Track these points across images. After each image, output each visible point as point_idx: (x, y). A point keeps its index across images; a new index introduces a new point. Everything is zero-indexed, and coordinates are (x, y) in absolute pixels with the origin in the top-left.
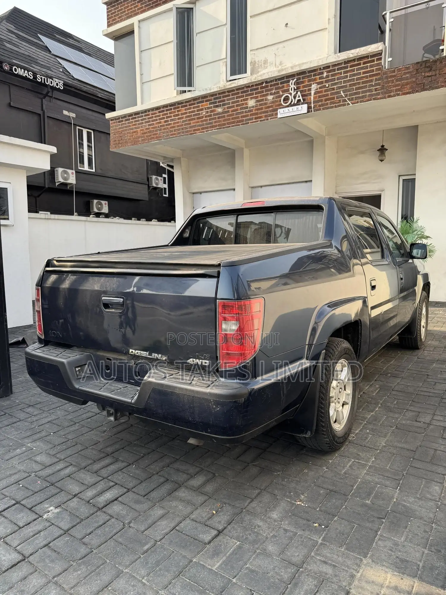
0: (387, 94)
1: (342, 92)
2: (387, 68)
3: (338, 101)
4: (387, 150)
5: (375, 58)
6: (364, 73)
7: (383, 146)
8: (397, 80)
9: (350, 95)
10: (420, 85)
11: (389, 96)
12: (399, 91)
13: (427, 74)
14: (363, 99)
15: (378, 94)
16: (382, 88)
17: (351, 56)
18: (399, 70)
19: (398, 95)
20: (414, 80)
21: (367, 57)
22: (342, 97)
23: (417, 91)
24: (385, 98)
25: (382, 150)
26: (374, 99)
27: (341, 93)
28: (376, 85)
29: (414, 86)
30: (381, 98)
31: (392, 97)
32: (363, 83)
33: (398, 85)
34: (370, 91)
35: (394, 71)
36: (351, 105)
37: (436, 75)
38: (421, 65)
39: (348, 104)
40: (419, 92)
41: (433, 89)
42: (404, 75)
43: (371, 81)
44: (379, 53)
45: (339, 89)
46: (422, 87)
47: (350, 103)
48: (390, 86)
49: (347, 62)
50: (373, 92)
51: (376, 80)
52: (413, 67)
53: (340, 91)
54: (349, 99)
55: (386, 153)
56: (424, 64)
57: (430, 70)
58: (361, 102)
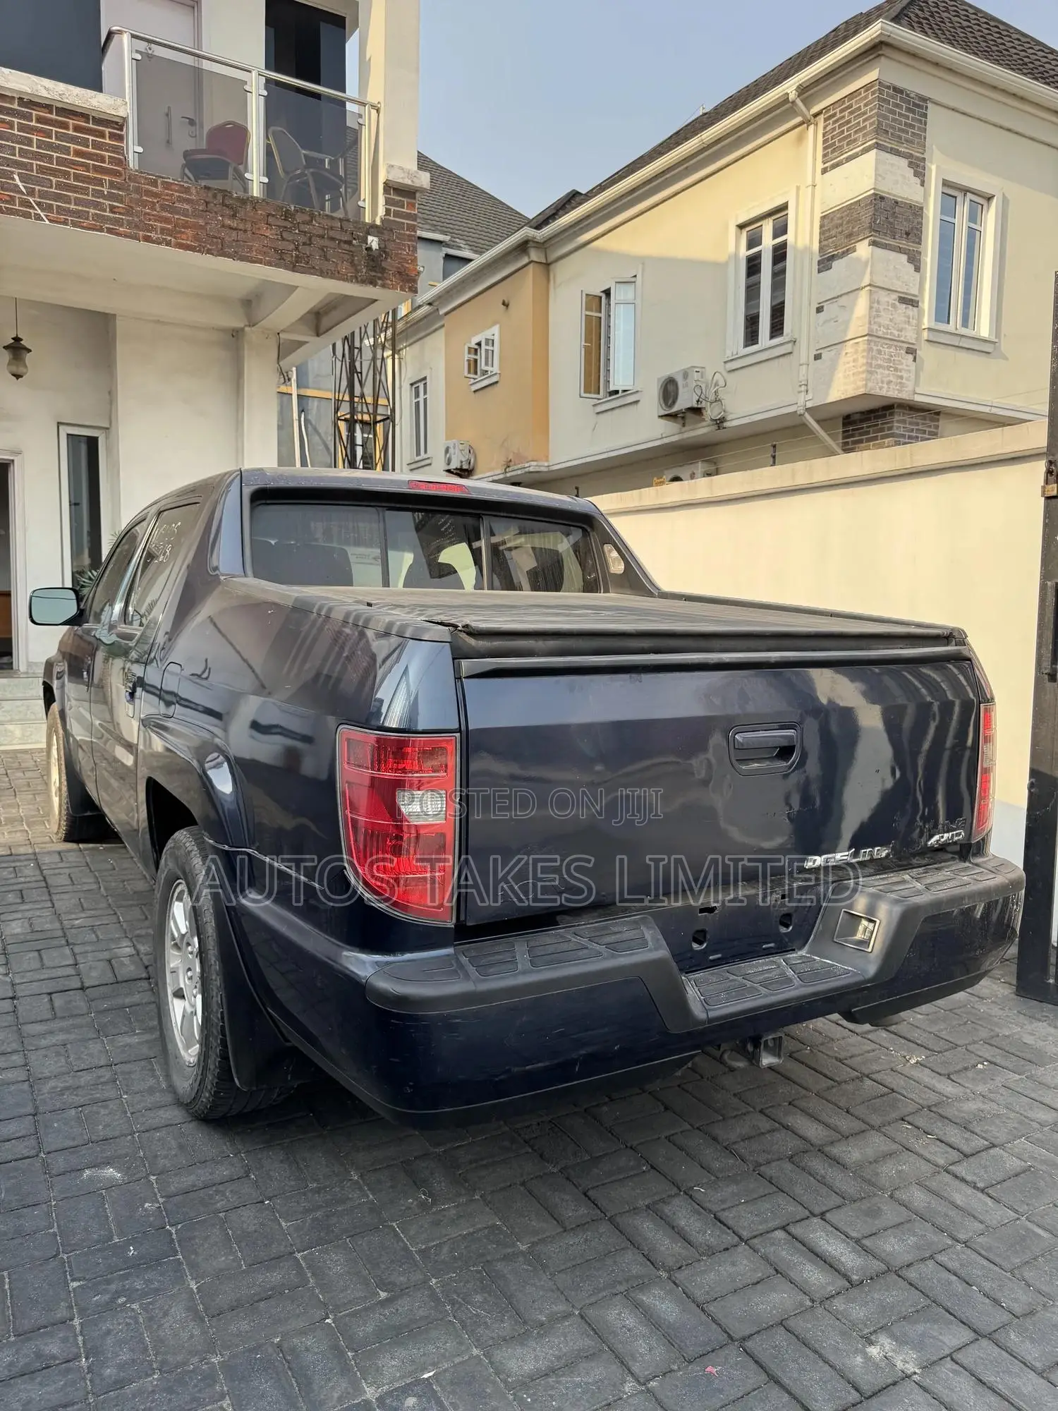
0: (141, 231)
1: (16, 177)
2: (131, 165)
3: (8, 198)
4: (29, 351)
5: (107, 131)
6: (78, 153)
7: (17, 339)
8: (163, 208)
9: (43, 195)
10: (215, 240)
11: (147, 239)
12: (171, 236)
13: (228, 222)
14: (77, 217)
15: (118, 222)
16: (129, 211)
17: (44, 93)
18: (167, 186)
19: (168, 244)
20: (201, 222)
21: (84, 116)
22: (16, 189)
23: (209, 252)
24: (136, 238)
25: (17, 348)
26: (110, 231)
27: (13, 179)
28: (111, 197)
29: (202, 234)
30: (126, 236)
31: (153, 242)
32: (77, 177)
33: (167, 220)
34: (97, 205)
35: (154, 183)
36: (47, 222)
37: (245, 231)
38: (215, 196)
39: (38, 218)
40: (212, 254)
41: (242, 259)
42: (179, 201)
43: (100, 182)
44: (117, 123)
45: (8, 166)
46: (220, 246)
47: (42, 214)
48: (149, 214)
49: (30, 103)
50: (105, 211)
51: (112, 185)
52: (197, 192)
53: (12, 173)
54: (39, 204)
55: (28, 358)
56: (220, 197)
57: (234, 216)
58: (74, 224)
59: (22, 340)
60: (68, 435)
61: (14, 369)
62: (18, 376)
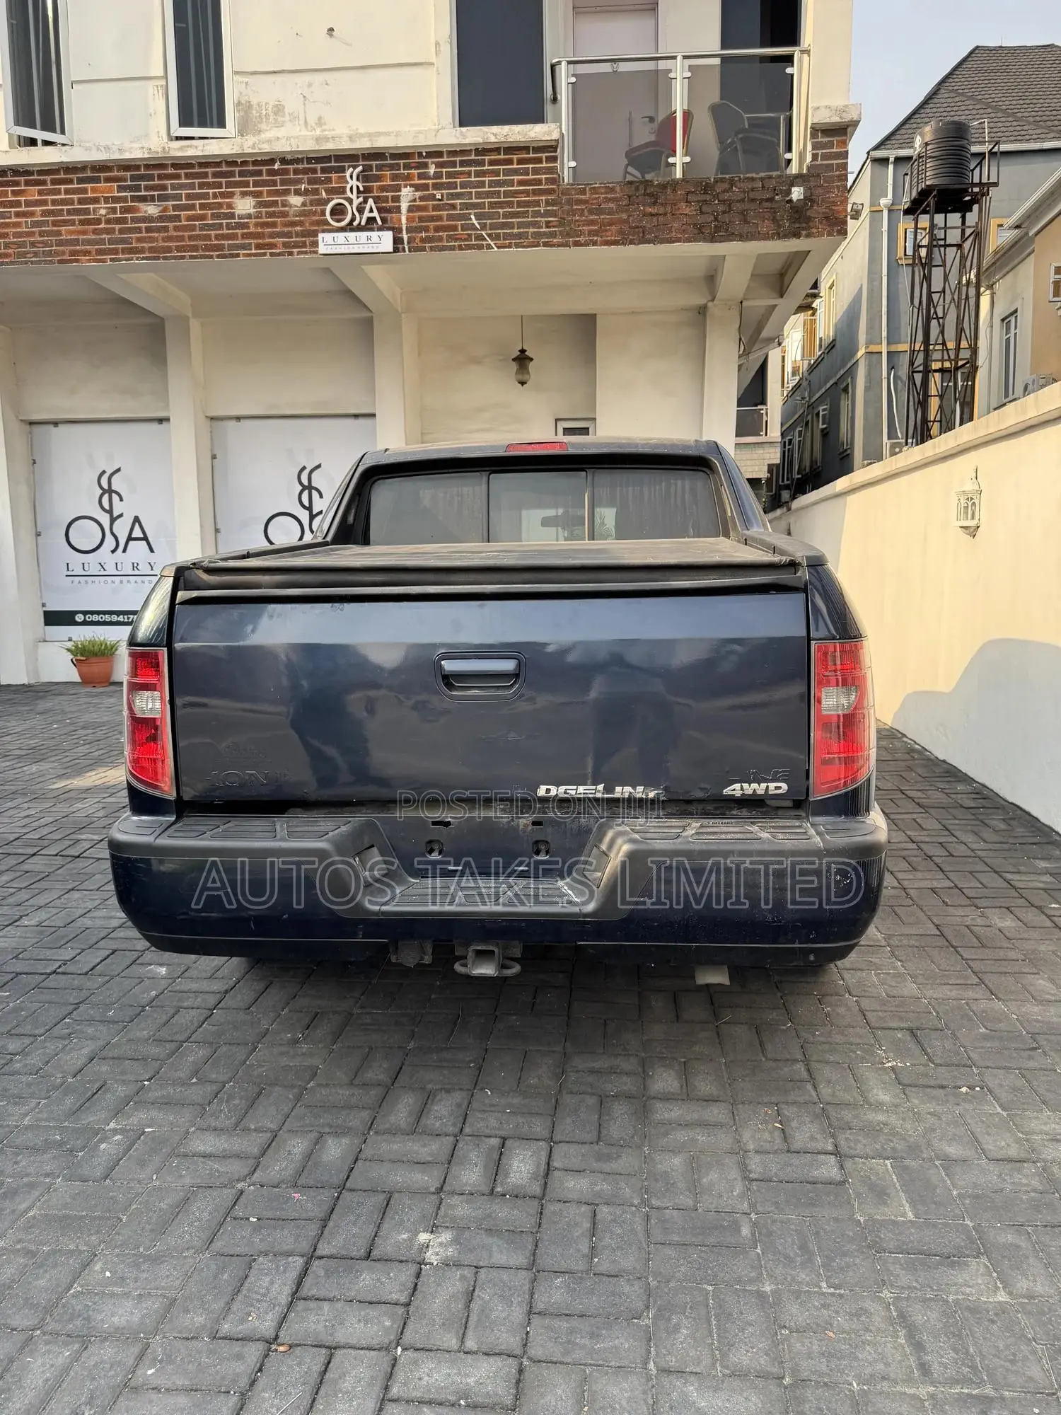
0: (571, 238)
1: (473, 217)
2: (566, 181)
3: (466, 236)
4: (532, 359)
5: (544, 155)
6: (521, 183)
7: (523, 351)
8: (591, 212)
9: (493, 227)
10: (637, 230)
11: (577, 244)
12: (598, 236)
13: (649, 210)
14: (520, 240)
15: (553, 235)
16: (561, 224)
17: (493, 139)
18: (594, 190)
19: (595, 243)
20: (624, 216)
21: (525, 149)
22: (473, 227)
23: (631, 242)
24: (566, 245)
25: (522, 359)
26: (545, 244)
27: (471, 219)
28: (547, 213)
29: (626, 229)
30: (559, 245)
31: (581, 245)
32: (519, 204)
33: (592, 222)
34: (536, 224)
35: (583, 192)
36: (496, 249)
37: (665, 214)
38: (637, 189)
39: (489, 247)
40: (634, 244)
41: (662, 241)
42: (604, 202)
43: (537, 203)
44: (551, 147)
45: (467, 209)
46: (641, 235)
47: (492, 243)
48: (578, 221)
49: (482, 150)
50: (542, 228)
51: (548, 203)
52: (621, 189)
53: (470, 214)
54: (489, 235)
55: (531, 365)
56: (641, 188)
57: (655, 203)
58: (517, 246)
59: (526, 351)
60: (564, 429)
61: (520, 377)
62: (523, 383)
